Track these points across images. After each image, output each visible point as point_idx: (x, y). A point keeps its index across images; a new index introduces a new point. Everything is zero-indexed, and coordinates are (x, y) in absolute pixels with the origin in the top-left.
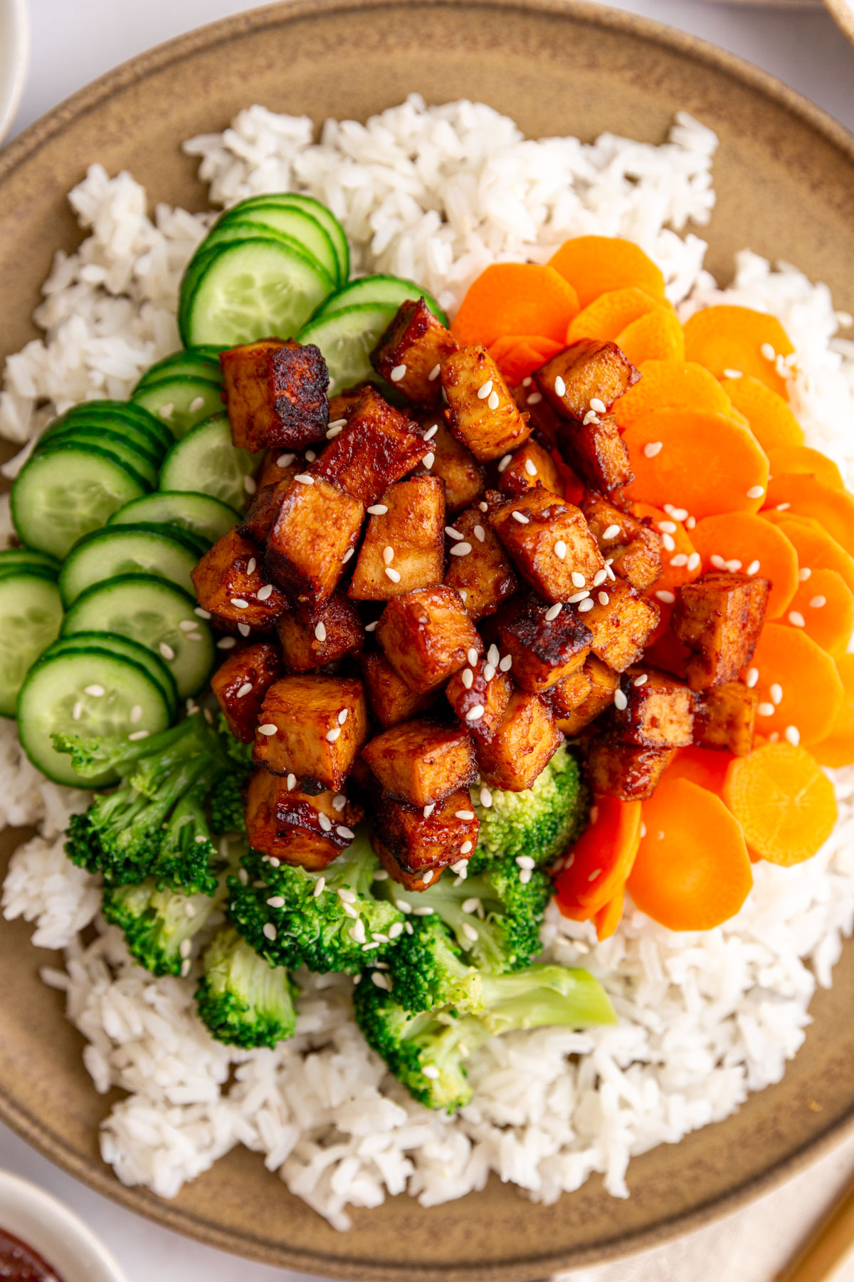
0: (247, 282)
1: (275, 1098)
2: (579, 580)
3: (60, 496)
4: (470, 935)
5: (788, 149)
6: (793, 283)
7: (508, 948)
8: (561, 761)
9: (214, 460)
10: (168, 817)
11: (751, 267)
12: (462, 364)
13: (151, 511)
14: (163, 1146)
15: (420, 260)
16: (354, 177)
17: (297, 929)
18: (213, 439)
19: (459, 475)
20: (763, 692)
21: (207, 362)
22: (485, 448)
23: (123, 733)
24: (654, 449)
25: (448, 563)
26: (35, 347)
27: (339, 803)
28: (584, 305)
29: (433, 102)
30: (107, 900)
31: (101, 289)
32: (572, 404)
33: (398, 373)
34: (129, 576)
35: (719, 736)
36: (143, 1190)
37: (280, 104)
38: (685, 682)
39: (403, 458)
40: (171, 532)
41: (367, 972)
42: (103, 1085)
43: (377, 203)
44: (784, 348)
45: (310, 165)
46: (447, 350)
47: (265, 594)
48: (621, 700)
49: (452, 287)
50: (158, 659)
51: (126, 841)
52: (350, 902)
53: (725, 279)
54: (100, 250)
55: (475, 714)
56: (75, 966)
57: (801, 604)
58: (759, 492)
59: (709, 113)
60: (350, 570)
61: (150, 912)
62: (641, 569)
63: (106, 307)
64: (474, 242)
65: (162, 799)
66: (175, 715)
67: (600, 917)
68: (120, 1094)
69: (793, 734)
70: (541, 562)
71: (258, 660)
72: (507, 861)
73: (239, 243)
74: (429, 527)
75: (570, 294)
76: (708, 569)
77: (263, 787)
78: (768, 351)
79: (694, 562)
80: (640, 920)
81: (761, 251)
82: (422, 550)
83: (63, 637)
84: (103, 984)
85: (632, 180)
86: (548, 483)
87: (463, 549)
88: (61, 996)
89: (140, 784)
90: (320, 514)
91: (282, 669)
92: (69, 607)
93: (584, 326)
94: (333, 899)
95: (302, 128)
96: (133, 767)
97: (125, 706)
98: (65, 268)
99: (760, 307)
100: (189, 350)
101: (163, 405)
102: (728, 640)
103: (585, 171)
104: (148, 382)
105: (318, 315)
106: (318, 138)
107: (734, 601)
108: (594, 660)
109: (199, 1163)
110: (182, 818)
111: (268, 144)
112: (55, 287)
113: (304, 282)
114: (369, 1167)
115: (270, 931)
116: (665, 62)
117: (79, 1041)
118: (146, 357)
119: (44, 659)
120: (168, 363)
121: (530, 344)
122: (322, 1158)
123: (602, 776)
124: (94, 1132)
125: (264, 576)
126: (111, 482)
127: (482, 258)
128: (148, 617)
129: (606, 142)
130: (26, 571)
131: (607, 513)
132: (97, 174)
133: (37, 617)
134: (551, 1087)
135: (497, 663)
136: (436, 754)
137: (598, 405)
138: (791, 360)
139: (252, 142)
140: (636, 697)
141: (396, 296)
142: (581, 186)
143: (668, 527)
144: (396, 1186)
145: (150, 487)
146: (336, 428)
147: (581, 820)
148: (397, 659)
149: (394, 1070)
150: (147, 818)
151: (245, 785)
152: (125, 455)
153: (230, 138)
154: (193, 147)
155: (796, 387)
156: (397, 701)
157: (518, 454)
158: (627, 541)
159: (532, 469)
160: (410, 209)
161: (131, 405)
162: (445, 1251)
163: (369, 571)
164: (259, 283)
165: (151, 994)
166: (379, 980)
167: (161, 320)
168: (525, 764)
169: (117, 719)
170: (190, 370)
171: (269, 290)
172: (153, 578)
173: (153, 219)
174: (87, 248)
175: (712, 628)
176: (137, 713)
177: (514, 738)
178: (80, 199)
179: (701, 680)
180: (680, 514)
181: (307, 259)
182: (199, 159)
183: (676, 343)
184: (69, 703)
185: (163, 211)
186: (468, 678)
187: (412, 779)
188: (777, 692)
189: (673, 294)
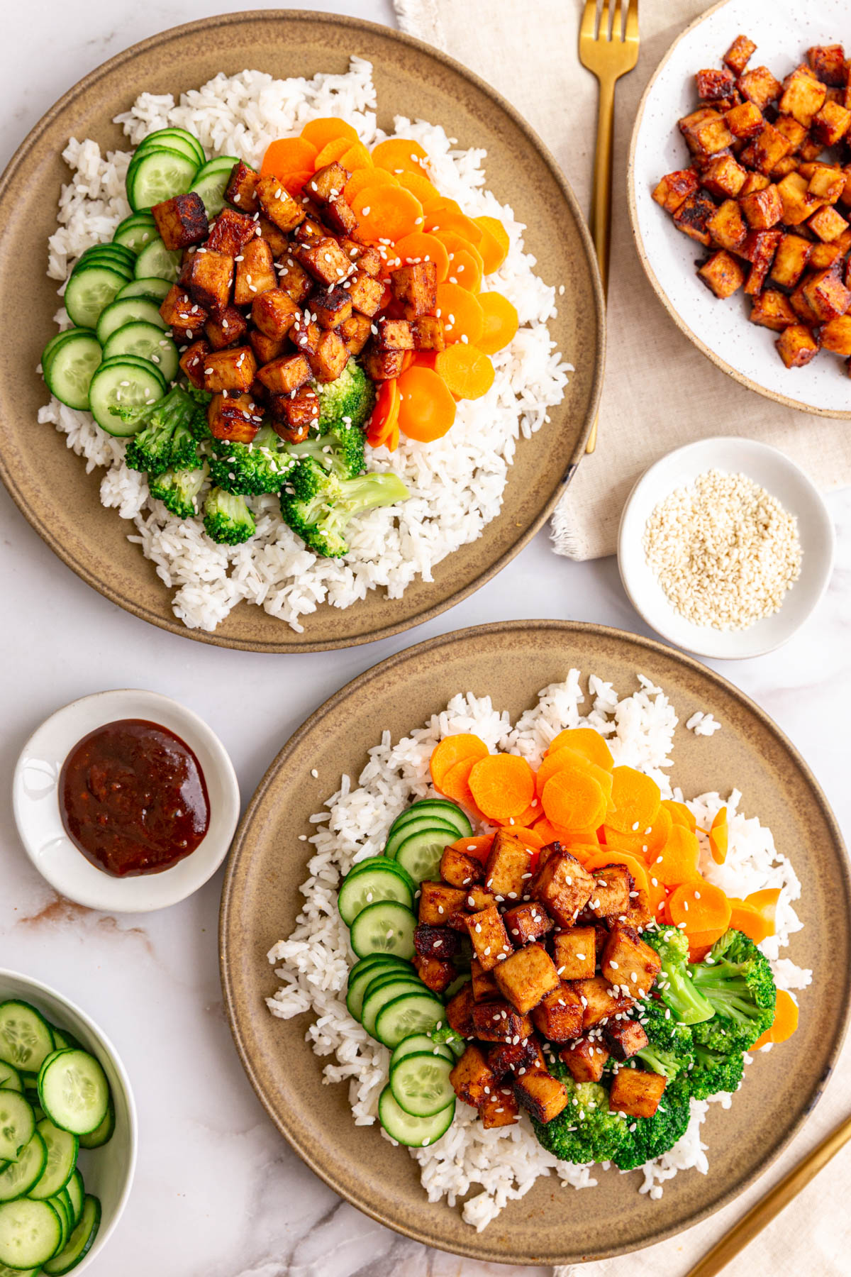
0: (157, 174)
1: (254, 571)
2: (340, 272)
3: (88, 295)
4: (329, 462)
5: (408, 63)
6: (424, 126)
7: (347, 464)
8: (354, 369)
9: (159, 259)
10: (173, 436)
11: (402, 123)
12: (265, 185)
13: (133, 290)
14: (204, 604)
15: (238, 147)
16: (198, 116)
17: (244, 471)
18: (156, 250)
19: (276, 241)
20: (446, 321)
21: (147, 216)
22: (285, 225)
23: (143, 403)
24: (366, 211)
25: (279, 281)
26: (61, 230)
27: (252, 407)
28: (320, 151)
29: (229, 75)
30: (151, 486)
31: (87, 197)
32: (322, 193)
33: (237, 198)
34: (130, 323)
35: (428, 344)
36: (199, 630)
37: (156, 90)
38: (404, 318)
39: (245, 231)
40: (146, 298)
41: (283, 489)
42: (169, 584)
43: (212, 126)
44: (422, 154)
45: (176, 116)
46: (256, 182)
47: (195, 309)
48: (375, 330)
49: (256, 157)
50: (152, 363)
51: (155, 450)
52: (267, 453)
53: (390, 131)
54: (82, 177)
55: (304, 341)
56: (143, 530)
57: (453, 272)
58: (420, 221)
59: (366, 53)
60: (233, 289)
61: (174, 486)
62: (371, 265)
63: (91, 205)
64: (262, 134)
65: (168, 428)
66: (166, 390)
67: (389, 440)
68: (178, 587)
69: (465, 338)
70: (320, 265)
71: (199, 348)
72: (338, 421)
73: (150, 155)
74: (265, 262)
75: (312, 147)
76: (406, 265)
77: (214, 408)
78: (414, 157)
79: (398, 262)
80: (411, 442)
81: (406, 115)
82: (264, 274)
83: (104, 361)
84: (158, 533)
85: (334, 92)
86: (318, 233)
87: (284, 272)
88: (139, 547)
89: (156, 422)
90: (212, 265)
91: (212, 349)
92: (103, 346)
93: (321, 161)
94: (258, 452)
95: (168, 99)
96: (151, 416)
97: (142, 390)
98: (68, 192)
99: (408, 138)
100: (136, 212)
101: (128, 241)
102: (419, 291)
103: (310, 92)
104: (119, 232)
105: (194, 181)
106: (177, 103)
107: (416, 272)
108: (356, 312)
109: (224, 612)
110: (180, 434)
111: (154, 110)
112: (65, 202)
113: (183, 168)
114: (307, 593)
115: (232, 476)
116: (339, 31)
117: (153, 565)
118: (115, 222)
119: (97, 373)
120: (127, 220)
121: (298, 175)
122: (282, 594)
123: (374, 371)
124: (169, 607)
125: (193, 302)
126: (111, 281)
127: (267, 140)
128: (143, 343)
129: (318, 77)
130: (78, 336)
131: (350, 244)
132: (73, 142)
133: (89, 358)
134: (387, 537)
135: (309, 318)
136: (290, 364)
137: (334, 192)
138: (426, 159)
139: (146, 110)
140: (381, 327)
141: (230, 165)
142: (310, 100)
143: (382, 249)
144: (321, 599)
145: (131, 279)
146: (211, 227)
147: (372, 399)
148: (263, 327)
149: (307, 540)
150: (163, 437)
151: (207, 412)
152: (116, 267)
153: (135, 111)
154: (117, 120)
155: (431, 172)
156: (269, 348)
157: (302, 225)
158: (361, 255)
159: (309, 230)
160: (228, 125)
161: (113, 244)
162: (353, 632)
163: (241, 289)
164: (163, 173)
165: (182, 529)
166: (289, 491)
167: (120, 205)
168: (334, 365)
169: (138, 397)
170: (139, 221)
171: (168, 176)
172: (142, 322)
173: (106, 159)
174: (76, 178)
175: (410, 287)
176: (147, 392)
177: (325, 353)
178: (67, 155)
179: (410, 315)
180: (387, 242)
181: (183, 157)
182: (122, 125)
183: (369, 160)
184: (114, 394)
185: (109, 154)
186: (297, 326)
187: (281, 379)
188: (452, 318)
189: (365, 140)
